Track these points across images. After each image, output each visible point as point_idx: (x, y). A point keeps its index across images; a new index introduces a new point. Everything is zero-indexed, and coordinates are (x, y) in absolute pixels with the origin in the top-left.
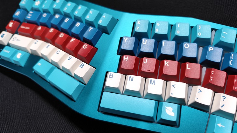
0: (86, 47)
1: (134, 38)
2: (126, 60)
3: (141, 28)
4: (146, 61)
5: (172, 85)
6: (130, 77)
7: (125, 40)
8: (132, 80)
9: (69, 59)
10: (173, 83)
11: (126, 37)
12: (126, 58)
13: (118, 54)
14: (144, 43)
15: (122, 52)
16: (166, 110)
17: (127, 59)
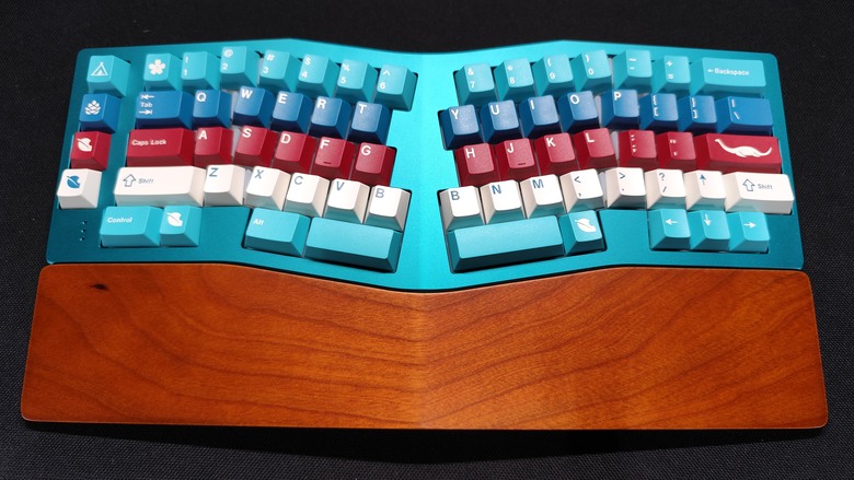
0: (369, 152)
1: (471, 108)
2: (471, 155)
3: (480, 82)
4: (511, 147)
5: (573, 179)
6: (493, 187)
7: (456, 114)
8: (500, 192)
9: (339, 189)
10: (573, 174)
11: (455, 108)
12: (470, 152)
13: (448, 149)
14: (495, 111)
15: (456, 143)
16: (580, 226)
17: (473, 152)
